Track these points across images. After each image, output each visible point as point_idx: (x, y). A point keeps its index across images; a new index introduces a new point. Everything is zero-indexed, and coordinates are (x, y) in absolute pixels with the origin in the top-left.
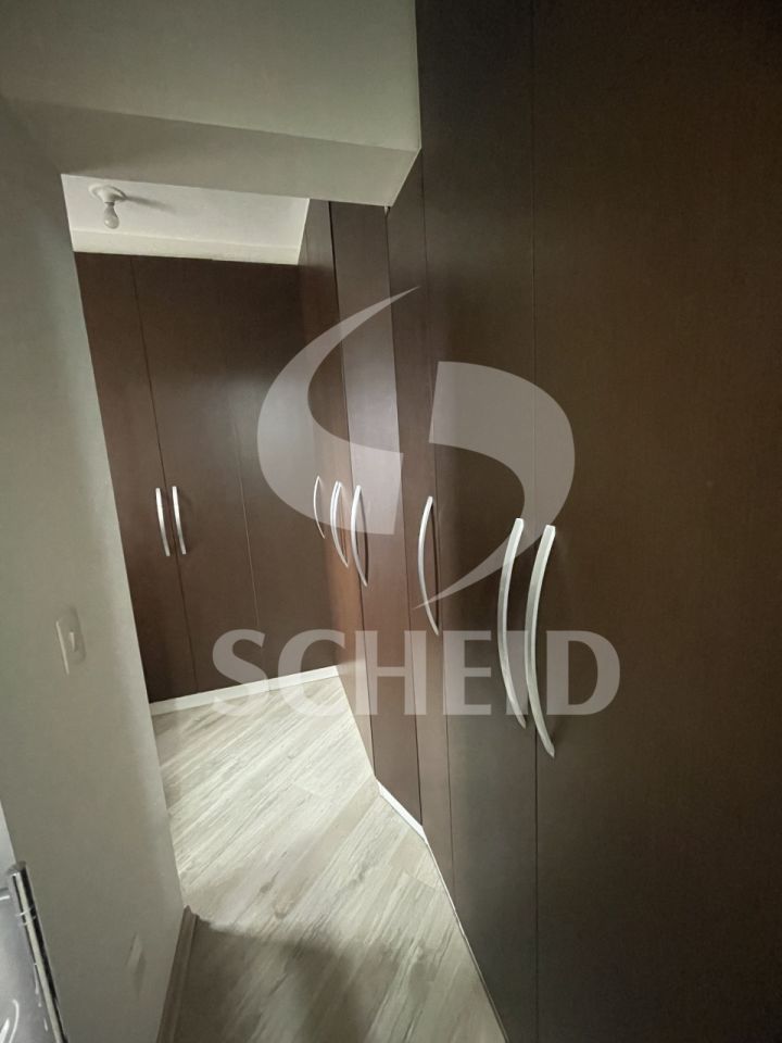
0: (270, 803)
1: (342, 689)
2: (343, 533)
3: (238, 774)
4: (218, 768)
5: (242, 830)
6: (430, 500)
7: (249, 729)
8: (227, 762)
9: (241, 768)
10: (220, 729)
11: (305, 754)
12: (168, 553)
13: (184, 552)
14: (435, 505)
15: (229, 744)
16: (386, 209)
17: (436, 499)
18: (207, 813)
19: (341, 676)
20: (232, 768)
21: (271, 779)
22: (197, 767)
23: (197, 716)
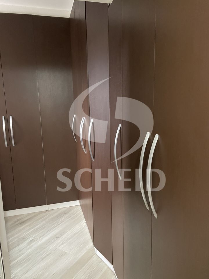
0: (48, 255)
1: (81, 210)
2: (85, 141)
3: (34, 243)
4: (25, 240)
5: (36, 264)
6: (120, 126)
7: (39, 225)
8: (29, 238)
9: (35, 241)
10: (27, 224)
11: (63, 237)
12: (6, 146)
13: (14, 145)
14: (122, 128)
15: (30, 231)
16: (108, 4)
17: (122, 125)
18: (21, 257)
19: (81, 205)
20: (31, 241)
21: (48, 246)
22: (16, 240)
23: (16, 220)
